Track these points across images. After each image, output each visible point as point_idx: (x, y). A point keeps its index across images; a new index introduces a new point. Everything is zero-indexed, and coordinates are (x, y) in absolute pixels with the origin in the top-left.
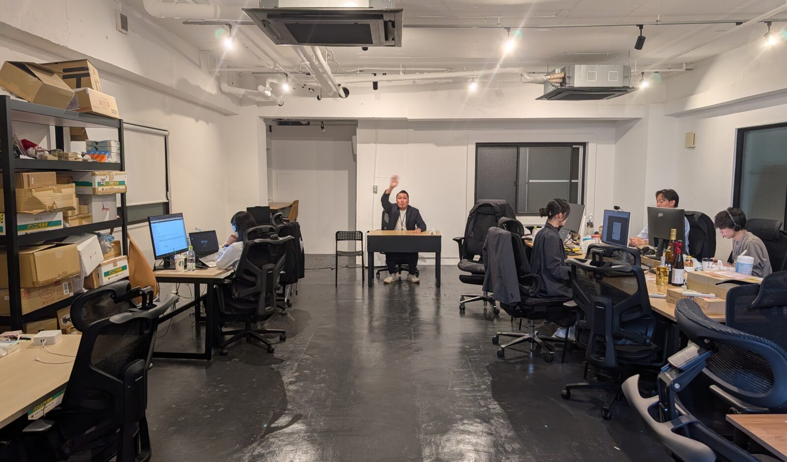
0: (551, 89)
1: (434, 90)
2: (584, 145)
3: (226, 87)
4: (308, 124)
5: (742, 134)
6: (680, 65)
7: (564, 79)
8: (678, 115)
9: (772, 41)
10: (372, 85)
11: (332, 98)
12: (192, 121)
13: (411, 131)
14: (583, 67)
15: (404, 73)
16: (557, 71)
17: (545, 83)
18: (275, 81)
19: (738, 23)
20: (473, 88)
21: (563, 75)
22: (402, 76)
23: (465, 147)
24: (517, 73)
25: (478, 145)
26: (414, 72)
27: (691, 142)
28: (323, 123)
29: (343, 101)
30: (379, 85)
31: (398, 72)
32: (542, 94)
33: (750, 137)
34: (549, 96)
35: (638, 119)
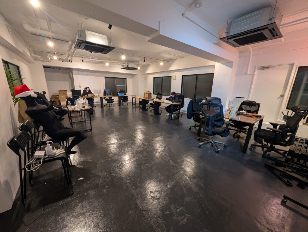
0: (125, 67)
1: (96, 63)
2: (126, 79)
3: (33, 55)
4: (53, 68)
5: (154, 78)
6: (144, 65)
7: (128, 65)
8: (143, 74)
9: (162, 64)
10: (82, 60)
11: (66, 62)
12: (23, 64)
13: (88, 73)
14: (131, 63)
15: (92, 59)
16: (126, 63)
17: (123, 65)
18: (51, 55)
19: (157, 60)
20: (107, 64)
21: (127, 64)
22: (91, 59)
23: (102, 78)
24: (117, 63)
25: (105, 77)
26: (94, 59)
27: (146, 79)
28: (60, 68)
29: (70, 63)
30: (84, 60)
31: (90, 58)
32: (122, 68)
33: (155, 79)
34: (124, 68)
35: (136, 74)
